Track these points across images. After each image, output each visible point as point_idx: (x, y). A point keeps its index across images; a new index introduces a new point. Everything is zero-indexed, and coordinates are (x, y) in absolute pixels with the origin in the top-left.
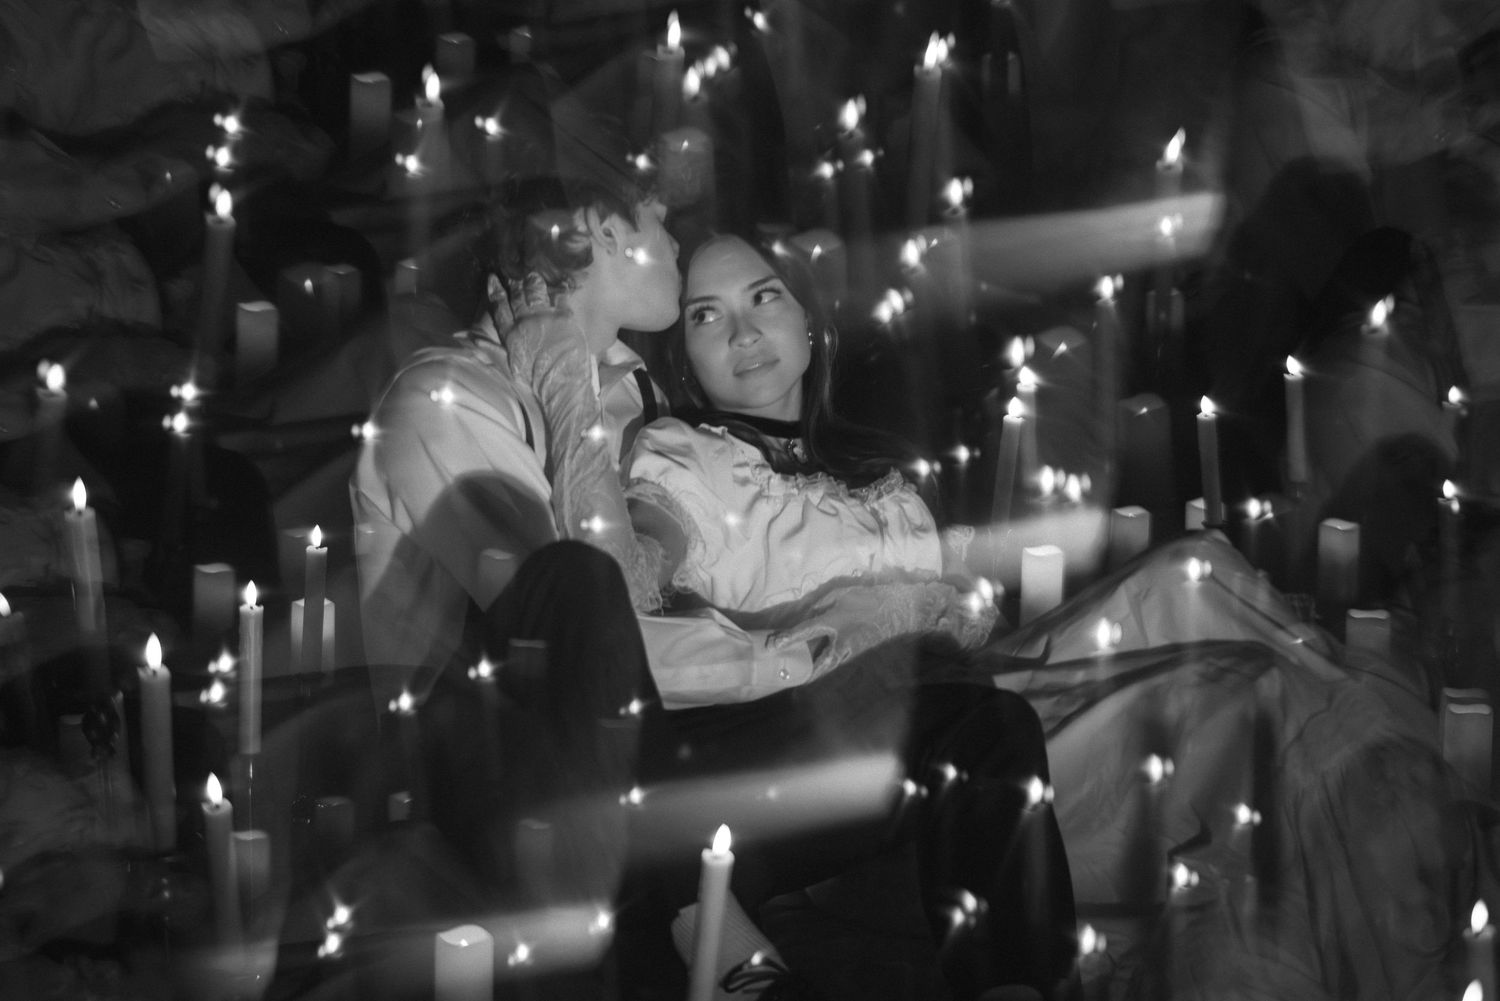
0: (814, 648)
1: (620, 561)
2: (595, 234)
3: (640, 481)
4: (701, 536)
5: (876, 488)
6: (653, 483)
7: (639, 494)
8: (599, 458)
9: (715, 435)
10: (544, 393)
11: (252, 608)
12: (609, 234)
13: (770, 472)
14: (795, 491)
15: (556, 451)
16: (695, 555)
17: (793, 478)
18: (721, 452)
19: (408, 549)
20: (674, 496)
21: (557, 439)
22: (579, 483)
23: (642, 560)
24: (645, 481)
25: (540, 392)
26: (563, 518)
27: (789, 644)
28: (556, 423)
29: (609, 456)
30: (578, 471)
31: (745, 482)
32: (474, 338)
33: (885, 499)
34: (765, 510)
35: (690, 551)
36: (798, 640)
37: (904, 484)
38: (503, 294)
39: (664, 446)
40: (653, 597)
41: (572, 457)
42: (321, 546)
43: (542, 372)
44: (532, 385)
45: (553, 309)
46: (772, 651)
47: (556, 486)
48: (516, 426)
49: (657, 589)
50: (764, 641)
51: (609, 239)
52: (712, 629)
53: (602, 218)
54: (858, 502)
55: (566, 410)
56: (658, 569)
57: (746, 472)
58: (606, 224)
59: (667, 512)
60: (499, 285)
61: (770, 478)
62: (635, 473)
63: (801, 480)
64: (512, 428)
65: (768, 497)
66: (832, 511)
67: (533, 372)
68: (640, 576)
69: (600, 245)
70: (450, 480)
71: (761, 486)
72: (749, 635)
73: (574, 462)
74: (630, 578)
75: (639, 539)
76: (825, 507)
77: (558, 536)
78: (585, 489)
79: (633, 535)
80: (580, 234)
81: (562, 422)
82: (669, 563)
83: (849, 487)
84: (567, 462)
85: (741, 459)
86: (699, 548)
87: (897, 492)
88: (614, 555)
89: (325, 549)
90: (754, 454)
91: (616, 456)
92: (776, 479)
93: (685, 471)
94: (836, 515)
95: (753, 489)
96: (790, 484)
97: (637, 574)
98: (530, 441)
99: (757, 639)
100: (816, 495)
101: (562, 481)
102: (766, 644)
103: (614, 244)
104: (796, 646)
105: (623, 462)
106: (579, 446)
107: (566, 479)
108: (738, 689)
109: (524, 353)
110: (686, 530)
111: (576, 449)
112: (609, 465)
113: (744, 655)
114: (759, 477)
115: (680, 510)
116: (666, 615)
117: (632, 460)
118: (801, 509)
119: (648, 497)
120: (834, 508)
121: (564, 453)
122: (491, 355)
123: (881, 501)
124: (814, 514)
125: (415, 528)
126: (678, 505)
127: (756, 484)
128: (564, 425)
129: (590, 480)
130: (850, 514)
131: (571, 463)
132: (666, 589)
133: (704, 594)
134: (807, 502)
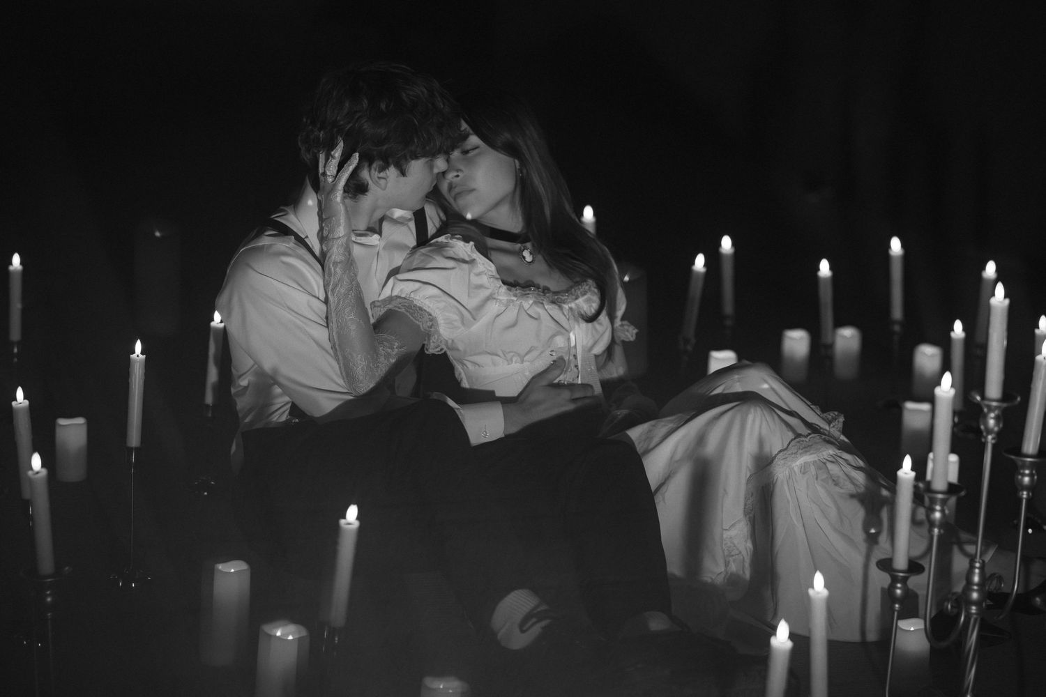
13: (500, 284)
14: (515, 298)
17: (514, 290)
34: (494, 309)
61: (499, 288)
63: (519, 291)
65: (496, 300)
71: (493, 291)
76: (531, 312)
92: (504, 288)
94: (538, 319)
95: (486, 293)
96: (512, 293)
100: (527, 303)
114: (492, 285)
118: (516, 311)
120: (537, 312)
124: (524, 316)
127: (490, 290)
134: (521, 309)
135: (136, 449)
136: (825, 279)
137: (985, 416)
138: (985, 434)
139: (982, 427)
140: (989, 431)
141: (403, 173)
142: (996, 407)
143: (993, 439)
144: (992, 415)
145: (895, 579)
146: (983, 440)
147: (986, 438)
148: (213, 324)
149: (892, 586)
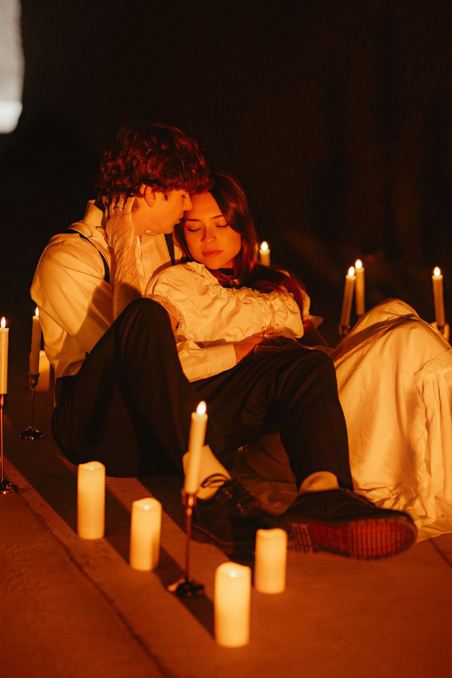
5: (273, 295)
13: (221, 287)
17: (231, 290)
20: (172, 302)
33: (277, 300)
34: (219, 303)
65: (220, 298)
71: (218, 293)
72: (205, 351)
76: (246, 301)
87: (283, 297)
90: (215, 280)
93: (179, 292)
94: (252, 304)
100: (242, 296)
114: (216, 290)
118: (235, 303)
120: (251, 302)
123: (275, 301)
124: (242, 305)
127: (215, 293)
134: (238, 300)
135: (4, 395)
136: (438, 281)
141: (166, 198)
148: (34, 317)
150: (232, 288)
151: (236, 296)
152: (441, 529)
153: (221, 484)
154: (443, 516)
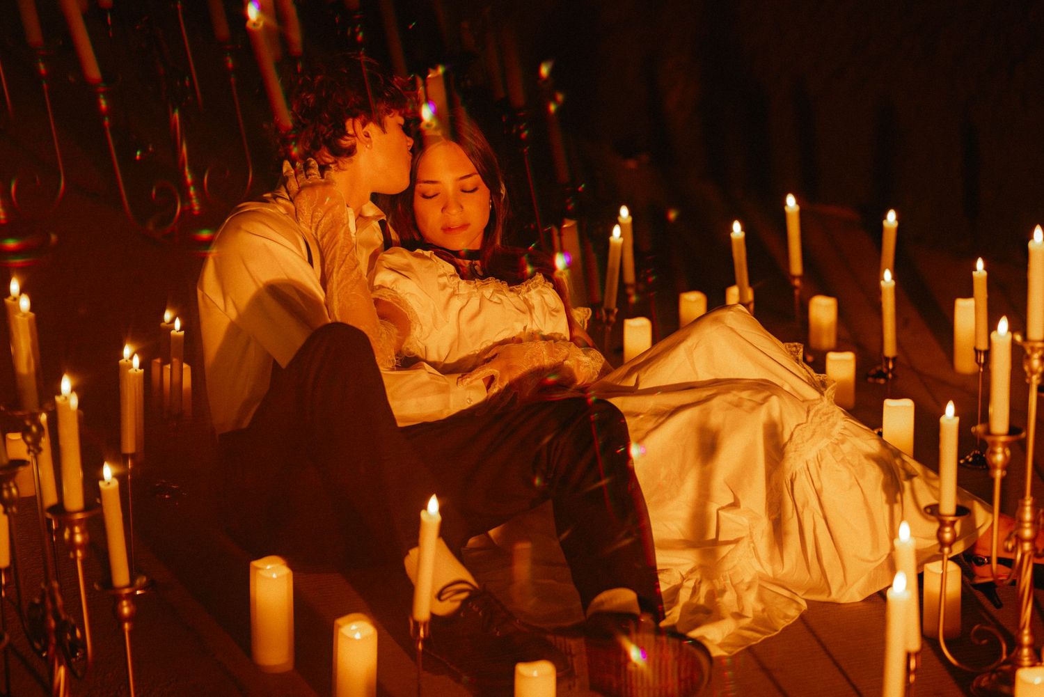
0: (487, 384)
1: (370, 336)
2: (359, 134)
3: (381, 287)
4: (419, 321)
5: (526, 285)
6: (388, 288)
7: (381, 296)
8: (355, 272)
9: (427, 258)
10: (319, 233)
11: (136, 370)
12: (368, 136)
13: (460, 279)
14: (476, 290)
15: (327, 270)
16: (416, 333)
17: (473, 282)
18: (430, 267)
19: (234, 330)
20: (402, 296)
21: (328, 262)
22: (343, 289)
23: (384, 336)
24: (383, 287)
25: (316, 233)
26: (333, 311)
27: (471, 382)
28: (327, 251)
29: (361, 271)
30: (342, 281)
31: (444, 287)
32: (275, 197)
33: (533, 292)
34: (457, 303)
35: (412, 330)
36: (476, 379)
37: (545, 283)
38: (293, 172)
39: (395, 265)
40: (391, 359)
41: (338, 272)
42: (180, 331)
43: (316, 220)
44: (311, 228)
45: (323, 180)
46: (461, 388)
47: (328, 292)
48: (302, 254)
49: (393, 354)
50: (456, 381)
51: (367, 139)
52: (424, 375)
53: (364, 125)
54: (516, 295)
55: (334, 241)
56: (394, 342)
57: (444, 280)
58: (366, 129)
59: (398, 306)
60: (290, 166)
61: (459, 283)
62: (377, 282)
63: (478, 282)
64: (300, 254)
65: (457, 295)
66: (499, 301)
67: (312, 220)
68: (383, 346)
69: (361, 142)
70: (261, 285)
71: (454, 288)
72: (446, 377)
73: (339, 275)
74: (376, 346)
75: (381, 323)
76: (495, 300)
77: (330, 321)
78: (347, 292)
79: (378, 321)
80: (349, 135)
81: (331, 250)
82: (401, 338)
83: (509, 285)
84: (334, 275)
85: (441, 271)
86: (418, 329)
87: (540, 288)
88: (366, 332)
89: (183, 333)
90: (451, 269)
91: (365, 273)
92: (463, 283)
93: (408, 280)
94: (501, 302)
95: (449, 290)
96: (472, 286)
97: (381, 345)
98: (310, 261)
99: (452, 379)
100: (488, 292)
101: (332, 288)
102: (457, 383)
103: (371, 142)
104: (475, 383)
105: (369, 275)
106: (342, 264)
107: (335, 286)
108: (441, 411)
109: (305, 208)
110: (410, 317)
111: (341, 267)
112: (361, 276)
113: (444, 390)
114: (453, 283)
115: (406, 305)
116: (397, 370)
117: (375, 274)
118: (479, 301)
119: (385, 297)
120: (501, 299)
121: (333, 270)
122: (287, 208)
123: (530, 293)
124: (487, 303)
125: (239, 316)
126: (405, 301)
127: (451, 288)
128: (332, 253)
129: (350, 286)
130: (509, 302)
131: (337, 276)
132: (399, 354)
133: (421, 356)
134: (482, 297)
136: (739, 241)
137: (1029, 358)
138: (1029, 374)
139: (1026, 368)
140: (1033, 372)
142: (1040, 348)
143: (1038, 379)
144: (1036, 356)
145: (943, 524)
146: (1027, 381)
147: (1030, 379)
149: (940, 532)
150: (474, 280)
151: (481, 291)
152: (762, 629)
153: (464, 596)
154: (763, 610)
